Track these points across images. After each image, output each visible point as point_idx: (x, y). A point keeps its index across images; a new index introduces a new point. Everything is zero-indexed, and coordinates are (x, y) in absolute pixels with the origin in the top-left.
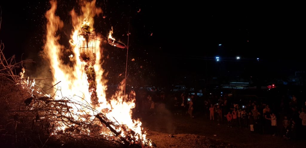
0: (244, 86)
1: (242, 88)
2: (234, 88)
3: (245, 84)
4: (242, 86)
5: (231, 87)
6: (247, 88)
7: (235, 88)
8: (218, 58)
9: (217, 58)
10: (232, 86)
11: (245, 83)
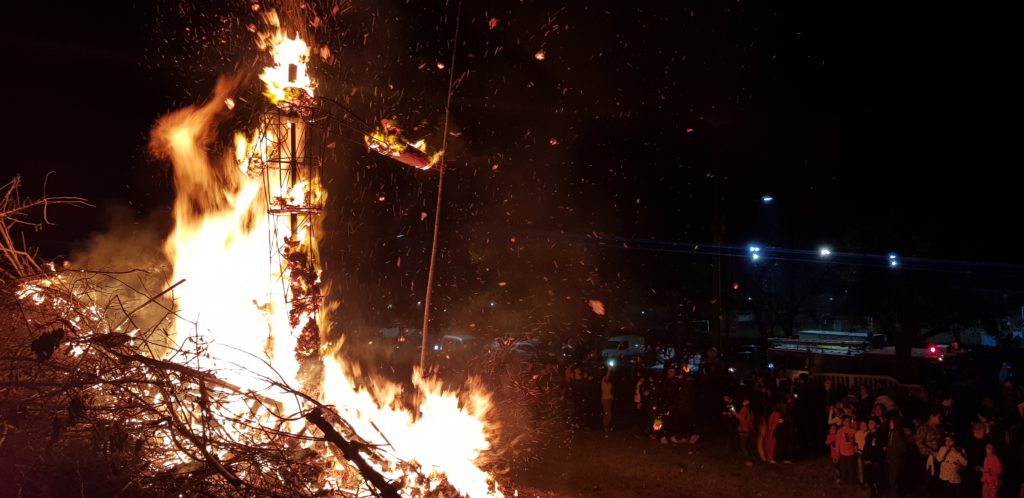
0: (850, 345)
1: (843, 351)
2: (814, 351)
4: (843, 345)
5: (803, 348)
6: (861, 352)
8: (757, 249)
9: (752, 249)
10: (808, 344)
11: (853, 334)
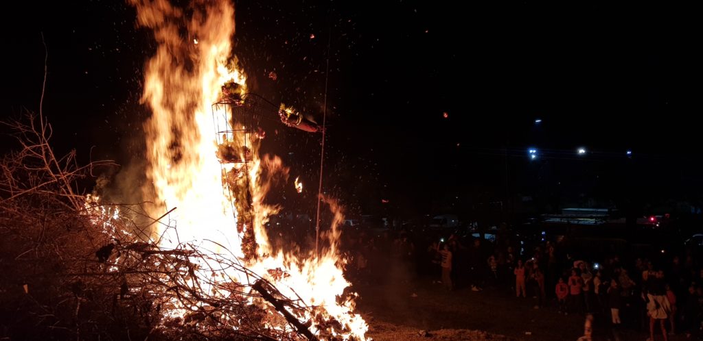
0: (596, 218)
1: (592, 221)
2: (572, 222)
3: (598, 213)
4: (591, 218)
5: (565, 221)
6: (604, 222)
7: (576, 222)
8: (534, 151)
9: (531, 151)
10: (568, 217)
11: (599, 210)
